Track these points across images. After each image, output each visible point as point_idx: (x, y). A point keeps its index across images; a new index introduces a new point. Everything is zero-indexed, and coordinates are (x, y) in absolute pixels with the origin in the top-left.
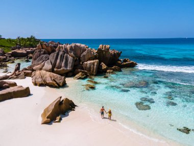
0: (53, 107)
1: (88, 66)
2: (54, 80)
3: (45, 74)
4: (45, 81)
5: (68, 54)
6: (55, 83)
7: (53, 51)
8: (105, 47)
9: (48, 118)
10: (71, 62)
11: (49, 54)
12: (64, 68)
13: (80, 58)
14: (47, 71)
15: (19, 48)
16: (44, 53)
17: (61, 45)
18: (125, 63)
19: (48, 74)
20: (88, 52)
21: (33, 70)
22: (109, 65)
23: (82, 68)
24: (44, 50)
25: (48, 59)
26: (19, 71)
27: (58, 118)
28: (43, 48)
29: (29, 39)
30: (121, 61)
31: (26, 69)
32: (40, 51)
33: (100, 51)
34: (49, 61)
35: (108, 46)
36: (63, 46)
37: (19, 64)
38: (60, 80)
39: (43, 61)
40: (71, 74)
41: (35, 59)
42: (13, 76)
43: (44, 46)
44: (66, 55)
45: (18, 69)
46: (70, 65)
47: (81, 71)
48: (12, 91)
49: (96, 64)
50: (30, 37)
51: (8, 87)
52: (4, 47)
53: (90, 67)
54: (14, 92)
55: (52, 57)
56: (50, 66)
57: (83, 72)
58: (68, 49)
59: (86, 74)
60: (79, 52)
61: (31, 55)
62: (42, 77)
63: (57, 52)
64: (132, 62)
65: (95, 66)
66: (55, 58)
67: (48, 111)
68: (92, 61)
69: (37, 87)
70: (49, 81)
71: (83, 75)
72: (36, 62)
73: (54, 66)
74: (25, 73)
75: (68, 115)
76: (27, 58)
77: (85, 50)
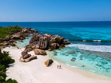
2: (42, 52)
7: (38, 40)
9: (48, 65)
10: (46, 44)
12: (44, 47)
13: (49, 42)
16: (35, 41)
18: (66, 43)
23: (50, 47)
27: (50, 65)
32: (33, 40)
39: (35, 44)
40: (46, 49)
41: (31, 43)
44: (44, 42)
46: (46, 46)
49: (55, 45)
53: (53, 46)
55: (39, 43)
57: (51, 48)
59: (52, 49)
60: (48, 40)
63: (40, 41)
68: (54, 44)
70: (41, 53)
73: (40, 46)
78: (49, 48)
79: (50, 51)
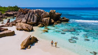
0: (27, 41)
1: (44, 21)
2: (27, 28)
3: (23, 25)
4: (22, 28)
5: (34, 14)
6: (27, 29)
7: (27, 13)
8: (53, 11)
9: (24, 46)
10: (36, 18)
11: (25, 14)
12: (32, 22)
13: (40, 17)
14: (24, 23)
15: (9, 12)
16: (22, 14)
17: (31, 10)
19: (24, 24)
20: (44, 14)
21: (16, 23)
22: (55, 20)
23: (41, 22)
24: (22, 12)
25: (24, 17)
26: (9, 23)
27: (29, 46)
28: (21, 12)
29: (14, 7)
30: (61, 18)
31: (13, 22)
32: (20, 13)
33: (50, 13)
34: (25, 18)
35: (55, 11)
36: (32, 10)
37: (9, 20)
38: (30, 27)
39: (22, 18)
40: (36, 25)
41: (17, 17)
42: (6, 25)
43: (22, 10)
44: (33, 15)
45: (9, 22)
46: (35, 20)
47: (41, 23)
48: (6, 33)
50: (15, 6)
51: (4, 31)
52: (2, 11)
53: (46, 21)
54: (7, 33)
55: (26, 16)
56: (25, 21)
58: (35, 12)
59: (43, 24)
60: (40, 14)
61: (15, 15)
62: (21, 26)
63: (29, 13)
64: (67, 19)
65: (48, 21)
66: (27, 16)
67: (24, 43)
68: (47, 18)
69: (19, 31)
70: (24, 28)
71: (42, 25)
72: (18, 19)
73: (27, 20)
74: (12, 24)
75: (34, 45)
76: (13, 16)
77: (43, 13)
78: (39, 24)
79: (40, 27)
